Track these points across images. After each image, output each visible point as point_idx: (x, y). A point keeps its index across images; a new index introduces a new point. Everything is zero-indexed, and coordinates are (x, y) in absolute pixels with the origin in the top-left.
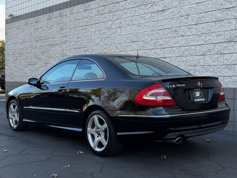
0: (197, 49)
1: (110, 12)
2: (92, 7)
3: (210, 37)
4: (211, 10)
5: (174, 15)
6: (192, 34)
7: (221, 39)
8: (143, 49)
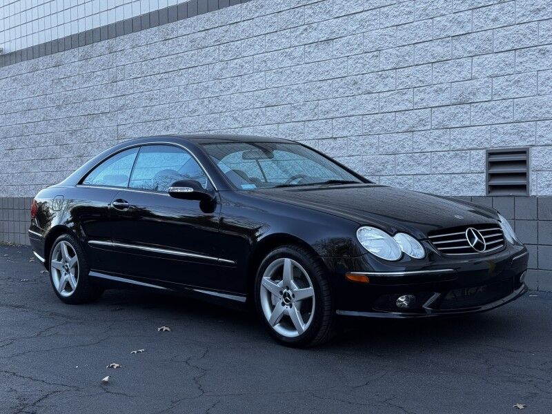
0: (397, 119)
1: (219, 43)
2: (181, 32)
3: (422, 95)
4: (423, 39)
5: (351, 51)
6: (387, 89)
7: (443, 98)
8: (289, 121)
